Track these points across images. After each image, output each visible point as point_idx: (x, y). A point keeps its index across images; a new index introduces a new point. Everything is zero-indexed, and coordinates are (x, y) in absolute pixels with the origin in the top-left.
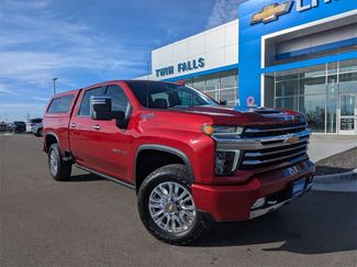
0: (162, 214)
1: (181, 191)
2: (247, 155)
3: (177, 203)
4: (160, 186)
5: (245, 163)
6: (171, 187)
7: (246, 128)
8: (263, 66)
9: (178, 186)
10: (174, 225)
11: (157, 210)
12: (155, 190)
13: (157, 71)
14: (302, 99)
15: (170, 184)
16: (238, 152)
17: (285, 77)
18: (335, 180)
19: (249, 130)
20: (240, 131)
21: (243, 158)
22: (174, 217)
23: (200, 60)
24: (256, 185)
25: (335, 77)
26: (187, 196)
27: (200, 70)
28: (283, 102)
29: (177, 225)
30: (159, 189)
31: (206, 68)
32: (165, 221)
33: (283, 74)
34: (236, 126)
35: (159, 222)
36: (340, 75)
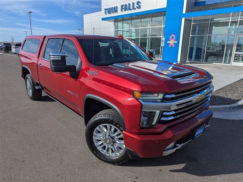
0: (102, 144)
1: (115, 131)
2: (165, 114)
3: (113, 138)
4: (101, 126)
5: (163, 119)
6: (108, 127)
7: (165, 94)
8: (184, 12)
9: (113, 127)
10: (110, 151)
11: (99, 141)
12: (97, 128)
13: (105, 10)
14: (210, 38)
15: (108, 125)
16: (158, 112)
17: (200, 21)
18: (225, 110)
19: (167, 96)
20: (161, 96)
21: (161, 115)
22: (110, 147)
23: (138, 3)
24: (169, 134)
25: (236, 22)
26: (120, 134)
27: (137, 11)
28: (196, 39)
29: (113, 152)
30: (100, 127)
31: (142, 10)
32: (104, 148)
33: (199, 18)
34: (158, 93)
35: (100, 149)
36: (240, 21)
